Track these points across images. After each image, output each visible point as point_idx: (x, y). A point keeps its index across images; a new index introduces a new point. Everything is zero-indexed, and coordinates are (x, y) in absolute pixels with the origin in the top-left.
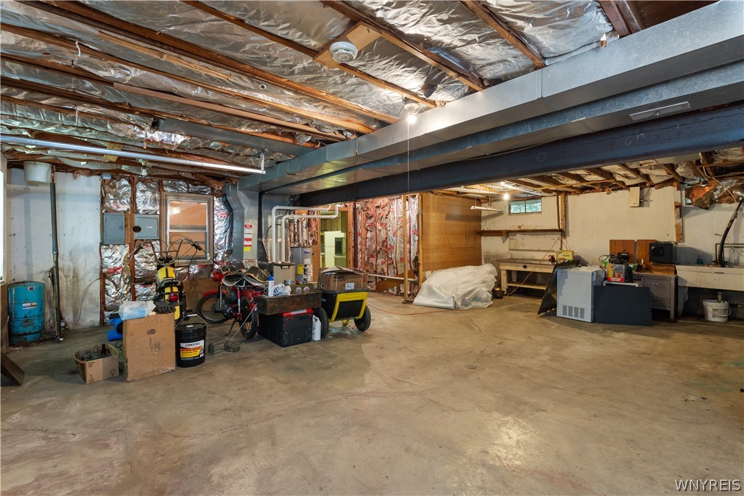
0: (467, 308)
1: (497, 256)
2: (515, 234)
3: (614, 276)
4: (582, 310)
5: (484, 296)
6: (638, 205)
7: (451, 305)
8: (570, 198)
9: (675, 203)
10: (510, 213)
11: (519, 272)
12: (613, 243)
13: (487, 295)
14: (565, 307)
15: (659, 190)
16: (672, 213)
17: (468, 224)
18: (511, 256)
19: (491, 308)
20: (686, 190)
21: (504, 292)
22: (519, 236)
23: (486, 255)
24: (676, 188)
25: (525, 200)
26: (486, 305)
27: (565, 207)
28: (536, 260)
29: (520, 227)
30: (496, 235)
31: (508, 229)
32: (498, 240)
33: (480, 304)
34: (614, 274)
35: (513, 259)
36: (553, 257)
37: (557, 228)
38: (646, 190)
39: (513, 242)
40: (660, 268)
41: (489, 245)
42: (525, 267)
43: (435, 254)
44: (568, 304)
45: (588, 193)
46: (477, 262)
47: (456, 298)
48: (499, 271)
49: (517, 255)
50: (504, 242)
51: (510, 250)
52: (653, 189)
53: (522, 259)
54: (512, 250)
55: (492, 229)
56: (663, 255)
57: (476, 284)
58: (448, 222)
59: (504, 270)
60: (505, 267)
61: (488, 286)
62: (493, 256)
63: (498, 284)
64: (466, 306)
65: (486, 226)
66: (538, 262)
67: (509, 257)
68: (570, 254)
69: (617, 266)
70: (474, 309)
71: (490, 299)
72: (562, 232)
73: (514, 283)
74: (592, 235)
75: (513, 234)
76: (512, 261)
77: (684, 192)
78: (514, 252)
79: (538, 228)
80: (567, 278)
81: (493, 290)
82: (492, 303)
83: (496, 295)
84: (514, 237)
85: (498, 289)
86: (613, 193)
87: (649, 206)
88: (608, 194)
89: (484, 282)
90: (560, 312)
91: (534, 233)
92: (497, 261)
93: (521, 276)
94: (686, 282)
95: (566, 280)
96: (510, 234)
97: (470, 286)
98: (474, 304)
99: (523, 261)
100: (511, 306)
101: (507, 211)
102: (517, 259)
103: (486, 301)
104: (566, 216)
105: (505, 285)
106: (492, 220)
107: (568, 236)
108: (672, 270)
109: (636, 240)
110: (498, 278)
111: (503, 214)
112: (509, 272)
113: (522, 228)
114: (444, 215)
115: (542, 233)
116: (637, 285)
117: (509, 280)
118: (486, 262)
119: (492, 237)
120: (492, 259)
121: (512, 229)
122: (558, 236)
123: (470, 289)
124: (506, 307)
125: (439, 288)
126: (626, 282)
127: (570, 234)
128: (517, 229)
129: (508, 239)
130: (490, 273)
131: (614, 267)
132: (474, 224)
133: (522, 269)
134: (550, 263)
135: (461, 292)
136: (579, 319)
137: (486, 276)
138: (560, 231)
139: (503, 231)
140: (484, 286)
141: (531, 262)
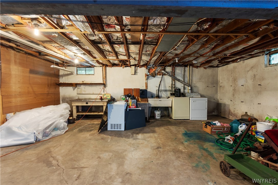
0: (48, 138)
1: (70, 98)
2: (80, 85)
3: (132, 106)
4: (120, 125)
5: (62, 126)
6: (134, 74)
7: (32, 140)
8: (108, 68)
9: (145, 74)
10: (77, 74)
11: (82, 106)
12: (125, 90)
13: (64, 125)
14: (112, 125)
15: (141, 68)
16: (144, 78)
17: (49, 78)
18: (78, 97)
19: (67, 133)
20: (148, 69)
21: (75, 119)
22: (82, 87)
23: (62, 98)
24: (145, 68)
25: (86, 68)
26: (63, 132)
27: (106, 73)
28: (92, 99)
29: (83, 82)
30: (69, 86)
31: (76, 83)
32: (70, 89)
33: (58, 132)
34: (132, 105)
35: (80, 99)
36: (101, 97)
37: (102, 82)
38: (136, 68)
39: (79, 90)
40: (143, 100)
41: (64, 92)
42: (87, 103)
43: (19, 99)
44: (113, 123)
45: (115, 67)
46: (56, 102)
47: (36, 133)
48: (72, 107)
49: (81, 97)
50: (74, 90)
51: (77, 94)
52: (139, 68)
53: (85, 99)
54: (79, 94)
55: (67, 83)
56: (144, 95)
57: (55, 118)
58: (32, 75)
59: (74, 106)
60: (75, 104)
61: (65, 118)
62: (68, 98)
63: (71, 115)
64: (47, 136)
65: (62, 80)
66: (94, 100)
67: (77, 98)
68: (109, 95)
69: (133, 100)
70: (54, 137)
71: (66, 127)
72: (104, 85)
73: (80, 112)
74: (117, 87)
75: (79, 85)
76: (79, 100)
77: (148, 70)
78: (80, 95)
79: (93, 82)
80: (113, 108)
81: (68, 119)
82: (67, 129)
83: (70, 122)
84: (80, 87)
85: (71, 118)
86: (125, 68)
87: (137, 75)
88: (123, 68)
89: (61, 116)
90: (109, 128)
91: (91, 85)
92: (70, 101)
93: (84, 109)
94: (151, 105)
95: (112, 110)
96: (77, 85)
97: (50, 121)
98: (54, 133)
99: (85, 100)
100: (80, 128)
101: (76, 73)
102: (82, 99)
103: (64, 128)
104: (106, 77)
105: (75, 114)
106: (66, 77)
107: (107, 87)
108: (147, 100)
109: (133, 89)
110: (71, 111)
111: (73, 74)
112: (77, 107)
113: (84, 82)
114: (28, 70)
115: (95, 85)
116: (140, 109)
117: (78, 111)
118: (63, 102)
119: (66, 87)
120: (67, 100)
121: (78, 83)
122: (102, 87)
123: (50, 123)
124: (77, 129)
125: (19, 128)
126: (136, 108)
127: (108, 86)
128: (81, 82)
129: (76, 88)
130: (66, 109)
131: (132, 101)
132: (54, 79)
133: (85, 104)
134: (100, 100)
135: (41, 128)
136: (119, 130)
137: (63, 111)
138: (104, 84)
139: (74, 83)
140: (61, 119)
141: (90, 100)
